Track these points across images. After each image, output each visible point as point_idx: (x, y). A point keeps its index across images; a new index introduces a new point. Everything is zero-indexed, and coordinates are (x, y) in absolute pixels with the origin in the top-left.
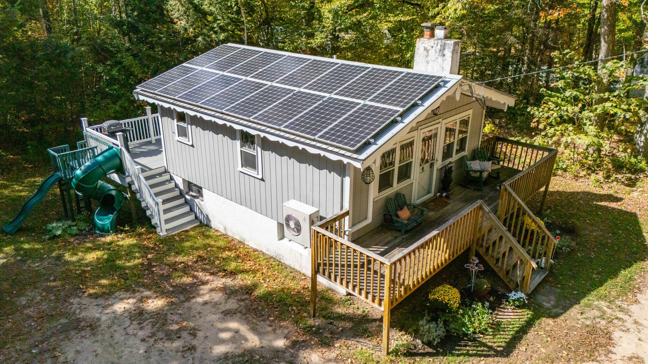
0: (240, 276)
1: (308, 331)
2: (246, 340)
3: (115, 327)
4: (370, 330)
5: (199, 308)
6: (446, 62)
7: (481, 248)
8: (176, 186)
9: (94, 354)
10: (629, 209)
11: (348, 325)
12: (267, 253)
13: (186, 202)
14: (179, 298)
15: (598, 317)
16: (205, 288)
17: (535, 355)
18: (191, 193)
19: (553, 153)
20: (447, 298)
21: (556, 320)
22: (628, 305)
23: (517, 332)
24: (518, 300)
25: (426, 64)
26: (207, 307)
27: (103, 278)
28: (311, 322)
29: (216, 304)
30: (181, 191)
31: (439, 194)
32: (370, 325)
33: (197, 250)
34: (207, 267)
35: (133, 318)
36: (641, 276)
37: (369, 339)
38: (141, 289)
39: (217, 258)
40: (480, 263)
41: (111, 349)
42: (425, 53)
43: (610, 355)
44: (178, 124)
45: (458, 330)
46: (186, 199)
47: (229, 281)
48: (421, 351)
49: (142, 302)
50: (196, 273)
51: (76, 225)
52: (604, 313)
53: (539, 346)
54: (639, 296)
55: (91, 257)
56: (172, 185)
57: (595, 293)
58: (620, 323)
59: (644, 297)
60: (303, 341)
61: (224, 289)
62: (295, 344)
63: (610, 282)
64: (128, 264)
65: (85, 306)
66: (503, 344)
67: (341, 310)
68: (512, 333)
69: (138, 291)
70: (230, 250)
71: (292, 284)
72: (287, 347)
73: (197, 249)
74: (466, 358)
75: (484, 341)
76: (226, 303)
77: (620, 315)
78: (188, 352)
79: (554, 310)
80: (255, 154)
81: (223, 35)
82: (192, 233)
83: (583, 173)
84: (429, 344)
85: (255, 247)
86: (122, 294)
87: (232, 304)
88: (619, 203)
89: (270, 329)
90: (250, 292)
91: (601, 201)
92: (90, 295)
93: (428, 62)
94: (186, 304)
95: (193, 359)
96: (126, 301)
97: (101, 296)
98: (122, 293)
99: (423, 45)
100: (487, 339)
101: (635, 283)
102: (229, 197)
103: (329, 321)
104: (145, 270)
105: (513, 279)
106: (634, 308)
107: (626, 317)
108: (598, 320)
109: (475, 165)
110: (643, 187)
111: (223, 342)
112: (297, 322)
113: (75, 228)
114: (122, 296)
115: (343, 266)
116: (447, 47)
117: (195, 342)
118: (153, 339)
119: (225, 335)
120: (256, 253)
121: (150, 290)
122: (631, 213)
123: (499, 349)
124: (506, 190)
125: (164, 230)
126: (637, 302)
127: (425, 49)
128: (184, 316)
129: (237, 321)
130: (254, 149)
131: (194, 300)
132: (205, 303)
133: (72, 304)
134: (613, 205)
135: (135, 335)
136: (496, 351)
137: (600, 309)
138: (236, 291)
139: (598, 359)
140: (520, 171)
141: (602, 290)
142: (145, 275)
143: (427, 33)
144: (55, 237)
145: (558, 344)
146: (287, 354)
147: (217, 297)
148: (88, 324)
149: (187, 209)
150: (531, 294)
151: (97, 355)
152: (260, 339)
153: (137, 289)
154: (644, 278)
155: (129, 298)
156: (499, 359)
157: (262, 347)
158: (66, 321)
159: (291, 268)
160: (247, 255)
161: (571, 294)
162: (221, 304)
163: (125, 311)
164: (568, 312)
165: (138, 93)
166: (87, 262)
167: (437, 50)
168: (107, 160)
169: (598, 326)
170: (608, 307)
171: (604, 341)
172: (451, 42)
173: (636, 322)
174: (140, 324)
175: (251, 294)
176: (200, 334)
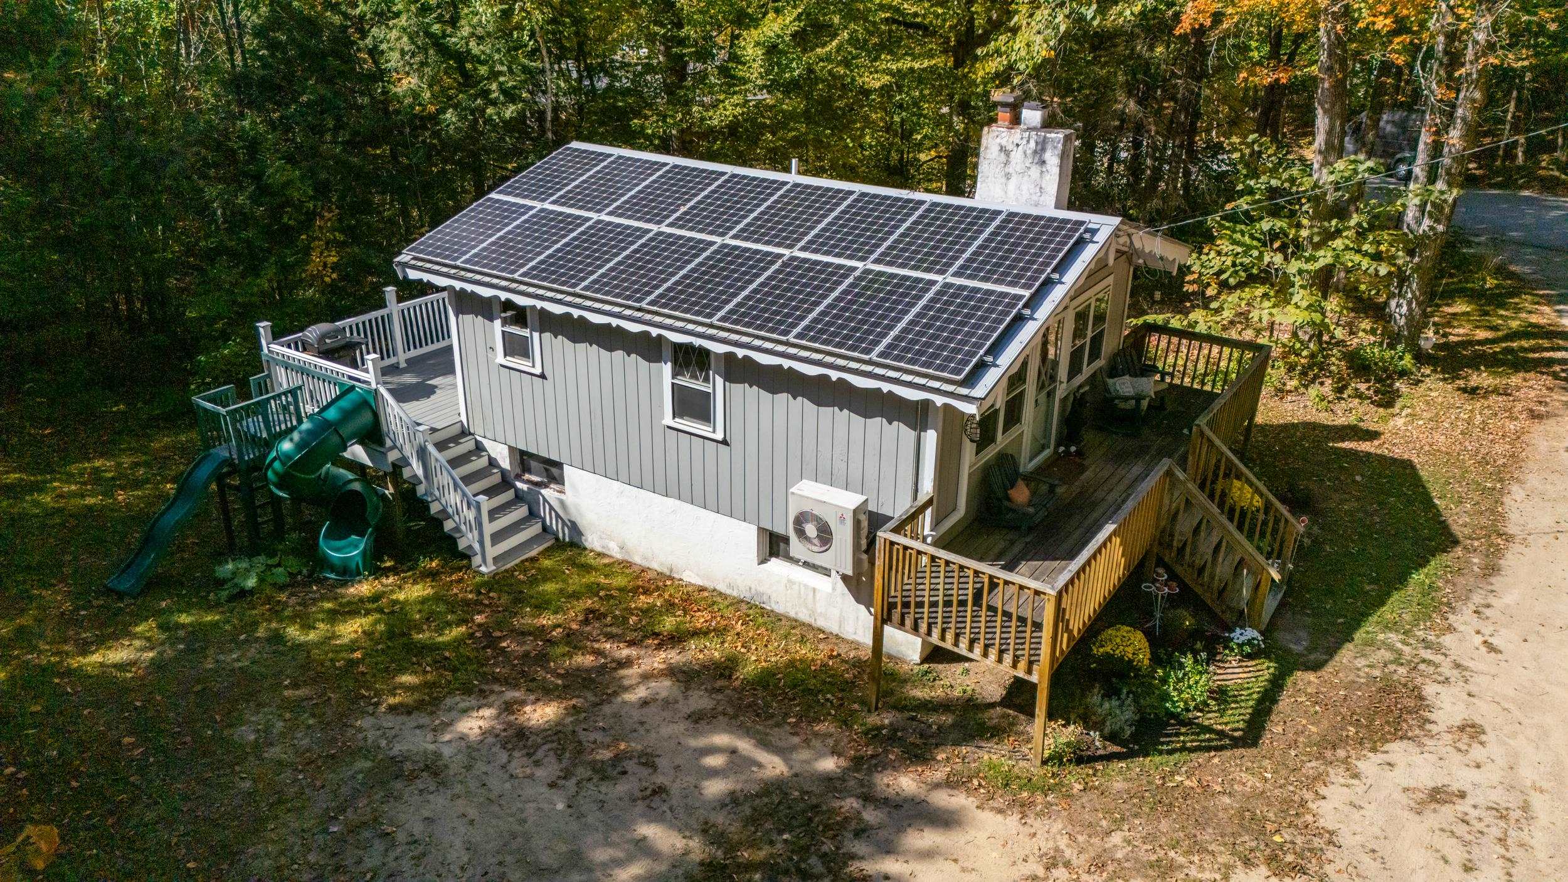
0: (692, 644)
1: (874, 736)
2: (760, 765)
3: (481, 767)
4: (989, 724)
5: (636, 714)
6: (1047, 177)
7: (1167, 552)
8: (493, 463)
9: (465, 820)
10: (1398, 452)
11: (947, 719)
12: (728, 592)
13: (519, 497)
14: (585, 698)
15: (1392, 662)
16: (631, 673)
17: (1301, 739)
18: (527, 476)
19: (1264, 354)
20: (1130, 649)
21: (1319, 674)
22: (1438, 636)
23: (1260, 702)
24: (1249, 642)
25: (1004, 180)
26: (652, 709)
27: (402, 670)
28: (873, 720)
29: (667, 703)
30: (503, 472)
31: (1062, 449)
32: (987, 715)
33: (578, 599)
34: (614, 630)
35: (510, 746)
36: (1447, 582)
37: (996, 739)
38: (497, 688)
39: (630, 612)
40: (1170, 579)
41: (495, 808)
42: (1003, 156)
43: (1428, 726)
44: (507, 329)
45: (1156, 708)
46: (517, 490)
47: (673, 656)
48: (1101, 752)
49: (513, 713)
50: (596, 646)
51: (279, 565)
52: (1400, 653)
53: (1304, 722)
54: (1452, 618)
55: (350, 629)
56: (483, 462)
57: (1374, 618)
58: (1431, 669)
59: (1461, 620)
60: (872, 756)
61: (672, 672)
62: (858, 762)
63: (1396, 596)
64: (440, 639)
65: (393, 732)
66: (1241, 725)
67: (919, 693)
68: (1251, 703)
69: (492, 692)
70: (647, 592)
71: (804, 651)
72: (846, 770)
73: (576, 596)
74: (1185, 756)
75: (1206, 723)
76: (686, 698)
77: (1427, 654)
78: (656, 798)
79: (1312, 657)
80: (710, 391)
81: (512, 108)
82: (547, 563)
83: (1292, 384)
84: (1112, 737)
85: (698, 581)
86: (459, 700)
87: (700, 700)
88: (1376, 443)
89: (796, 740)
90: (727, 673)
91: (1343, 441)
92: (392, 709)
93: (1008, 176)
94: (607, 709)
95: (671, 809)
96: (475, 714)
97: (417, 708)
98: (458, 698)
99: (998, 140)
100: (1210, 719)
101: (1440, 594)
102: (636, 479)
103: (907, 714)
104: (484, 648)
105: (1233, 605)
106: (1448, 640)
107: (1438, 658)
108: (1392, 667)
109: (1124, 386)
110: (1412, 407)
111: (713, 773)
112: (845, 722)
113: (280, 569)
114: (462, 705)
115: (934, 604)
116: (1049, 146)
117: (660, 780)
118: (574, 781)
119: (715, 761)
120: (706, 594)
121: (516, 687)
122: (1403, 462)
123: (1237, 734)
124: (1202, 434)
125: (489, 560)
126: (1451, 629)
127: (1002, 149)
128: (613, 732)
129: (725, 731)
130: (706, 380)
131: (619, 699)
132: (645, 703)
133: (360, 730)
134: (1365, 446)
135: (531, 777)
136: (1232, 738)
137: (1390, 648)
138: (698, 673)
139: (1410, 734)
140: (1218, 395)
141: (1387, 612)
142: (488, 659)
143: (1004, 115)
144: (243, 593)
145: (1336, 715)
146: (852, 783)
147: (664, 688)
148: (422, 765)
149: (522, 512)
150: (1267, 630)
151: (472, 822)
152: (786, 761)
153: (485, 687)
154: (1454, 585)
155: (479, 708)
156: (1242, 751)
157: (796, 775)
158: (369, 764)
159: (789, 619)
160: (688, 599)
161: (1334, 624)
162: (676, 702)
163: (485, 733)
164: (1337, 658)
165: (405, 265)
166: (346, 640)
167: (1029, 152)
168: (347, 415)
169: (1395, 677)
170: (1404, 643)
171: (1411, 703)
172: (1057, 136)
173: (1458, 666)
174: (529, 755)
175: (730, 677)
176: (663, 763)
